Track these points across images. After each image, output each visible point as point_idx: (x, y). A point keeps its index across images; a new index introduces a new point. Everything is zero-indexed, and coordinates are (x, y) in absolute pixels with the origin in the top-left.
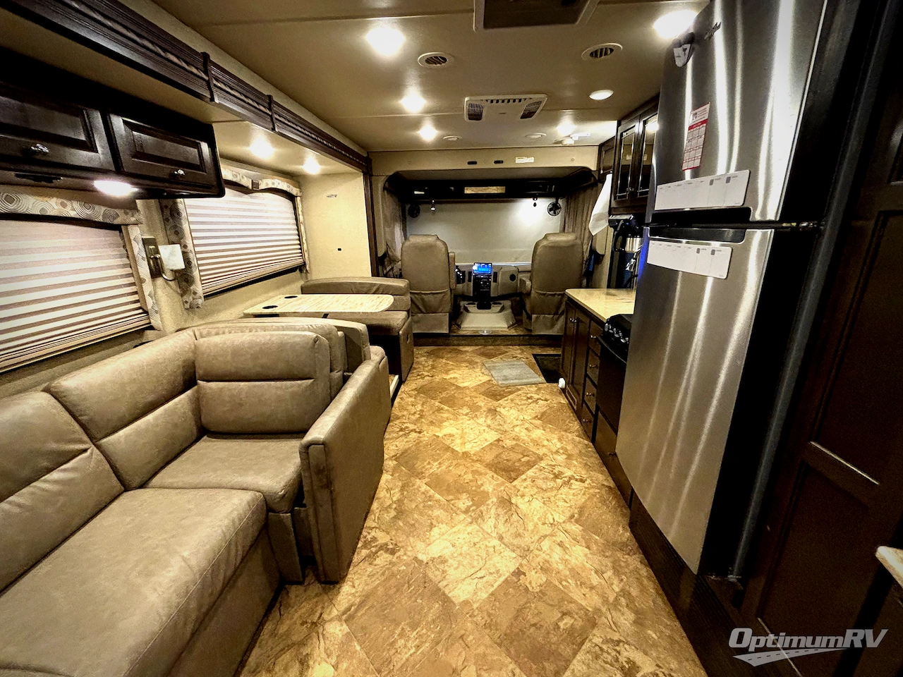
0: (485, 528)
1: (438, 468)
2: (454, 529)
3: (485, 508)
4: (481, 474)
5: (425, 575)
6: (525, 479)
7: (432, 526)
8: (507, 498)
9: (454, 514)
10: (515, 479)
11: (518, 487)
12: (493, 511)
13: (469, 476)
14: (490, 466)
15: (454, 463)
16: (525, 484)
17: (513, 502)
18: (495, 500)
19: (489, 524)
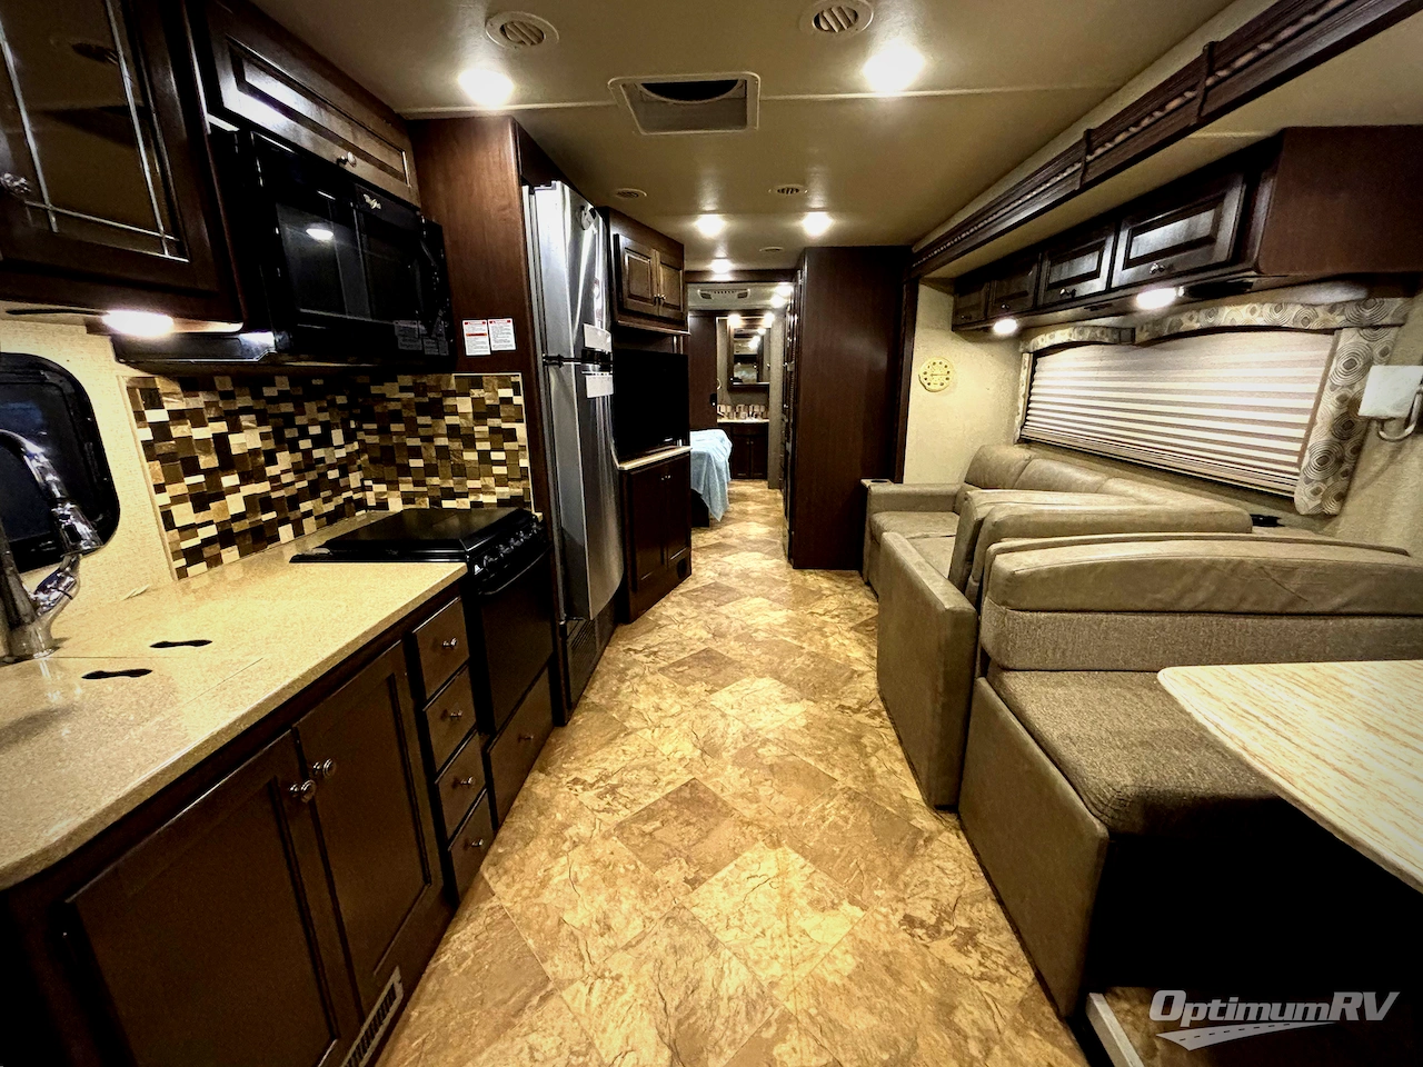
0: (741, 725)
1: (824, 809)
2: (779, 724)
3: (739, 746)
4: (743, 796)
5: (801, 691)
6: (669, 783)
7: (807, 727)
8: (706, 756)
9: (781, 738)
10: (686, 785)
11: (685, 772)
12: (729, 741)
13: (764, 791)
14: (726, 811)
15: (795, 818)
16: (673, 776)
17: (699, 751)
18: (724, 754)
19: (736, 728)
